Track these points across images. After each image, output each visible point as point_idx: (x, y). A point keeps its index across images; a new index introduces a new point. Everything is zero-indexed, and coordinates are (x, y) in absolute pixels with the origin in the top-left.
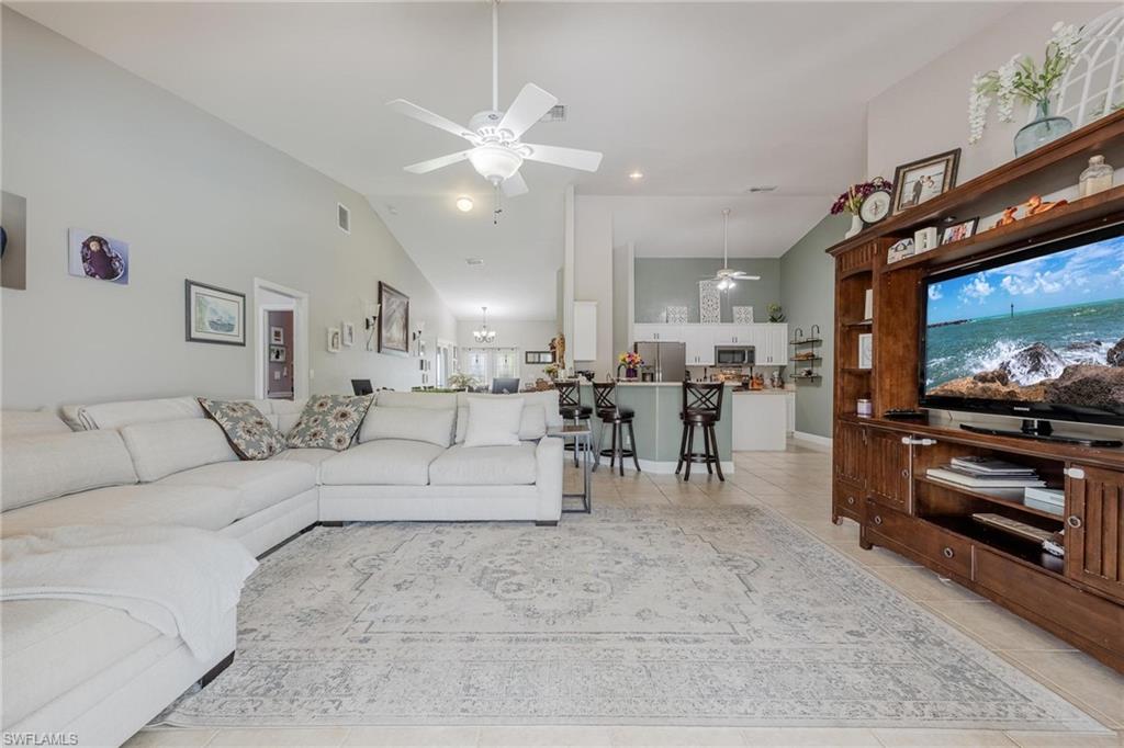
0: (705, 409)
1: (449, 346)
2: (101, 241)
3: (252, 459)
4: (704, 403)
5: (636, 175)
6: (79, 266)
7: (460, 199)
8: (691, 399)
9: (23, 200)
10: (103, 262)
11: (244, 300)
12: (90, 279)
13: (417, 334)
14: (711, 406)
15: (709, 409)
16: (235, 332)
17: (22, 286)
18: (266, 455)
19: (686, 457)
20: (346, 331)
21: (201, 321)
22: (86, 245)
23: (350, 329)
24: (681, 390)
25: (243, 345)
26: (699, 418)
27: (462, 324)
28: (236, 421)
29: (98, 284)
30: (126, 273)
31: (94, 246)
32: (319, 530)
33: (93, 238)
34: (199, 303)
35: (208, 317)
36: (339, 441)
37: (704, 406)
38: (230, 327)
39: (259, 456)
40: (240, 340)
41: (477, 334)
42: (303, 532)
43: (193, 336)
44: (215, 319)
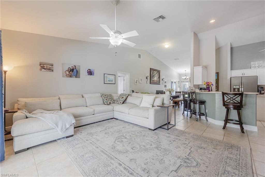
0: (233, 103)
1: (177, 81)
2: (90, 70)
3: (105, 104)
4: (232, 100)
5: (212, 21)
6: (87, 74)
7: (165, 45)
8: (226, 99)
9: (80, 66)
10: (90, 73)
11: (115, 76)
12: (88, 75)
13: (163, 79)
14: (236, 102)
15: (235, 103)
16: (113, 82)
17: (80, 78)
18: (108, 104)
19: (227, 120)
20: (140, 80)
21: (106, 80)
22: (88, 71)
23: (141, 79)
24: (221, 95)
25: (115, 84)
26: (231, 106)
27: (180, 75)
28: (105, 97)
29: (90, 76)
30: (93, 74)
31: (89, 71)
32: (114, 119)
33: (89, 69)
34: (106, 77)
35: (108, 79)
36: (120, 103)
37: (232, 102)
38: (112, 81)
39: (107, 104)
40: (114, 83)
41: (183, 78)
42: (111, 119)
43: (105, 83)
44: (109, 80)
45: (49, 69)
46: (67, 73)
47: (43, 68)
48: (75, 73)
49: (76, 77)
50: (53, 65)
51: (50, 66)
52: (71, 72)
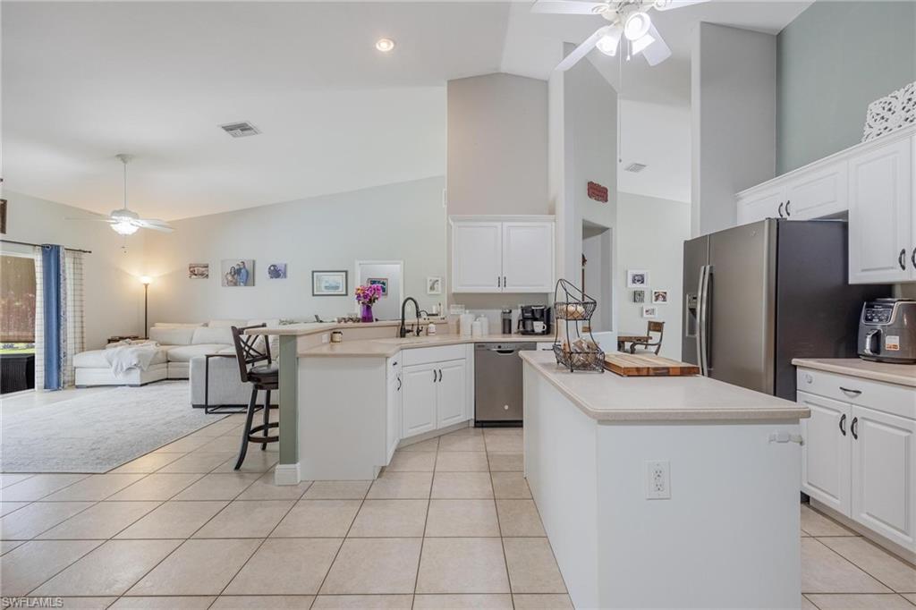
6: (268, 276)
9: (254, 262)
10: (276, 272)
11: (347, 274)
12: (273, 279)
16: (340, 289)
17: (254, 285)
21: (319, 287)
22: (270, 269)
25: (347, 295)
29: (275, 280)
30: (284, 275)
33: (272, 266)
34: (318, 280)
35: (323, 285)
38: (337, 288)
40: (344, 293)
43: (315, 293)
44: (327, 285)
45: (202, 275)
46: (230, 278)
47: (193, 273)
48: (245, 277)
49: (246, 284)
50: (207, 267)
51: (204, 269)
52: (236, 276)
